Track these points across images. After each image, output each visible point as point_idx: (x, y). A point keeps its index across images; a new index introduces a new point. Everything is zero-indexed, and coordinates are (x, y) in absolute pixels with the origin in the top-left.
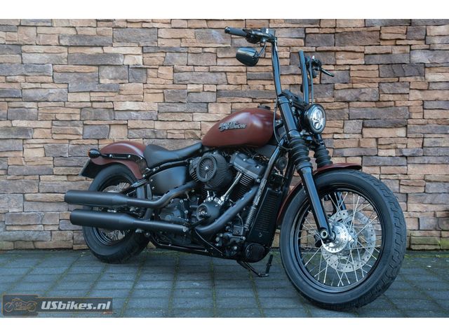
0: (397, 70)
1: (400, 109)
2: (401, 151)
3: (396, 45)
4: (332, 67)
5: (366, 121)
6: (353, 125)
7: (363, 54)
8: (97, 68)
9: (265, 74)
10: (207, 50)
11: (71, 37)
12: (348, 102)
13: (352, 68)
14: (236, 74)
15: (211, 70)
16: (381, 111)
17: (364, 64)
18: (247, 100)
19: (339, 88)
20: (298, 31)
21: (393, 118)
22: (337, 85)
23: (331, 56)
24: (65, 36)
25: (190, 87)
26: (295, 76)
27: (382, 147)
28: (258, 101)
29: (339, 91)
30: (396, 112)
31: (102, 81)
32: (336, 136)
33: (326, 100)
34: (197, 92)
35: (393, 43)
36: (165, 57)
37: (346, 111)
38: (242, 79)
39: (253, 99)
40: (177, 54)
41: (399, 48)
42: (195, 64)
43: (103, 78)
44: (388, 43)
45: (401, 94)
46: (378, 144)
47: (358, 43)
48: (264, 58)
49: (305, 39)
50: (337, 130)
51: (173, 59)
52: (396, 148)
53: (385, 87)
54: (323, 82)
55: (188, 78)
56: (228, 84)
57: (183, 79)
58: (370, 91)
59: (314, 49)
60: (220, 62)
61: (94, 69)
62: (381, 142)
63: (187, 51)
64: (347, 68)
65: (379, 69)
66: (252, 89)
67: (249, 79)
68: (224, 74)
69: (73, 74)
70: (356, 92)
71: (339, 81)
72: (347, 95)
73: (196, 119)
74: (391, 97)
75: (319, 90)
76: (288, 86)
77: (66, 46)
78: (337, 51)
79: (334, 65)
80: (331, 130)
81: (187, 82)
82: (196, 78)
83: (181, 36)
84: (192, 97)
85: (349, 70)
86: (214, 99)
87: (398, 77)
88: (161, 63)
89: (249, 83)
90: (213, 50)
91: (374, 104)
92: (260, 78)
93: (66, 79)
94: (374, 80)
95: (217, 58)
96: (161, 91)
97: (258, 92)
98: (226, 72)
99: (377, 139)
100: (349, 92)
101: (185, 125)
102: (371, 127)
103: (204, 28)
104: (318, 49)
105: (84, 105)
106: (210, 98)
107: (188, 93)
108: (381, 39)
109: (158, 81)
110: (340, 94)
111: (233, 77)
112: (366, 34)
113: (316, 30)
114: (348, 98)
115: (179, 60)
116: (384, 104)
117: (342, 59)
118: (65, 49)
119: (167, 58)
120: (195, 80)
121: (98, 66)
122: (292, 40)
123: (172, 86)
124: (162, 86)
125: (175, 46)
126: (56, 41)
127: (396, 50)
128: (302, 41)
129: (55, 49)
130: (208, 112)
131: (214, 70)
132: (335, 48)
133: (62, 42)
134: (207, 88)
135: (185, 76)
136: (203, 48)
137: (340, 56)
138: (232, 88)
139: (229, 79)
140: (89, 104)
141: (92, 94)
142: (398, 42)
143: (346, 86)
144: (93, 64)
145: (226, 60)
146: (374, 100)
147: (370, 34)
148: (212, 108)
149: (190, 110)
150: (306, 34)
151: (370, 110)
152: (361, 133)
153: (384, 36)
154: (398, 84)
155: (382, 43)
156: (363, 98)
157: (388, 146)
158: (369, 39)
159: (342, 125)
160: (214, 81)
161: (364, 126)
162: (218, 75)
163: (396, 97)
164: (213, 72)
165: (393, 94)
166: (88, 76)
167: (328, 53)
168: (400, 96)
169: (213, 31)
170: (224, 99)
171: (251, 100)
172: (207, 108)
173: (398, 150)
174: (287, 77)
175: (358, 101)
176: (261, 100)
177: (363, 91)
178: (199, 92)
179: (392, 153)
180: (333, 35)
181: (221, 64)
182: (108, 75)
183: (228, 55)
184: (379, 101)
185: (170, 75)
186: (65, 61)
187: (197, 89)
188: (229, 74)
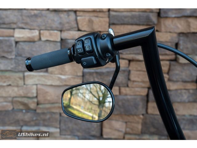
9: (140, 16)
14: (92, 14)
25: (19, 34)
34: (31, 41)
38: (101, 23)
55: (15, 20)
56: (79, 30)
67: (114, 24)
68: (72, 14)
73: (29, 82)
81: (14, 26)
82: (28, 20)
84: (23, 49)
92: (130, 21)
98: (75, 12)
101: (13, 92)
107: (17, 43)
111: (87, 18)
120: (26, 24)
130: (47, 71)
134: (46, 35)
135: (11, 16)
139: (80, 23)
149: (20, 68)
160: (56, 25)
162: (63, 15)
174: (176, 21)
176: (130, 57)
178: (34, 42)
187: (29, 38)
188: (81, 13)
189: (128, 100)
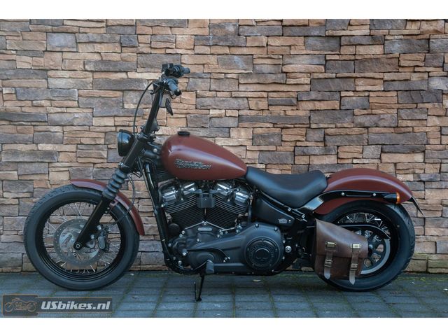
0: (415, 96)
1: (418, 134)
2: (419, 176)
3: (415, 72)
4: (351, 94)
5: (385, 146)
6: (372, 151)
7: (382, 81)
8: (121, 93)
9: (286, 100)
10: (229, 76)
11: (96, 62)
12: (367, 128)
13: (371, 94)
14: (258, 99)
15: (233, 96)
16: (399, 137)
17: (383, 91)
18: (269, 125)
19: (359, 113)
20: (319, 58)
21: (411, 144)
22: (356, 111)
23: (351, 82)
24: (90, 61)
25: (212, 112)
26: (315, 102)
27: (401, 172)
28: (278, 126)
29: (359, 117)
30: (415, 138)
31: (126, 106)
32: (355, 161)
33: (345, 125)
34: (219, 117)
35: (411, 70)
36: (187, 83)
37: (365, 136)
38: (263, 104)
39: (274, 124)
40: (200, 80)
41: (418, 75)
42: (217, 90)
43: (127, 103)
44: (406, 70)
45: (419, 120)
46: (396, 169)
47: (377, 70)
48: (285, 84)
49: (325, 66)
50: (356, 155)
51: (196, 85)
52: (414, 173)
53: (403, 113)
54: (343, 108)
55: (210, 104)
56: (250, 109)
57: (205, 104)
58: (388, 116)
59: (334, 75)
60: (242, 88)
61: (119, 94)
62: (399, 167)
63: (209, 76)
64: (367, 94)
65: (397, 96)
66: (274, 114)
67: (271, 105)
68: (245, 99)
69: (98, 99)
70: (375, 118)
71: (358, 108)
72: (366, 120)
74: (409, 123)
75: (339, 116)
76: (308, 112)
77: (91, 71)
78: (357, 78)
79: (354, 91)
80: (350, 155)
81: (210, 108)
82: (219, 104)
83: (204, 62)
84: (214, 122)
85: (368, 96)
86: (236, 124)
87: (417, 104)
88: (184, 89)
89: (271, 108)
90: (235, 76)
91: (392, 130)
92: (281, 103)
93: (90, 104)
94: (393, 106)
95: (239, 83)
96: (183, 116)
97: (279, 117)
98: (247, 98)
99: (395, 164)
100: (368, 117)
102: (390, 153)
103: (227, 54)
104: (338, 75)
105: (108, 129)
106: (232, 123)
107: (210, 118)
108: (400, 66)
109: (181, 106)
110: (359, 120)
111: (255, 102)
112: (386, 61)
113: (336, 57)
114: (367, 124)
115: (202, 85)
116: (403, 129)
117: (362, 86)
118: (90, 75)
119: (190, 84)
120: (217, 105)
121: (123, 91)
122: (313, 66)
123: (194, 111)
124: (185, 111)
125: (198, 72)
126: (82, 67)
127: (415, 77)
128: (323, 67)
129: (81, 74)
130: (230, 137)
131: (237, 95)
132: (355, 75)
133: (87, 67)
134: (229, 113)
135: (208, 101)
136: (225, 74)
137: (360, 82)
138: (253, 113)
139: (250, 105)
140: (114, 129)
141: (116, 119)
142: (417, 69)
143: (365, 112)
144: (118, 88)
145: (248, 86)
146: (393, 125)
147: (389, 61)
148: (234, 133)
149: (212, 135)
150: (326, 61)
151: (388, 136)
152: (380, 158)
153: (403, 63)
154: (416, 110)
155: (400, 70)
156: (381, 123)
157: (406, 171)
158: (388, 66)
159: (361, 150)
160: (236, 106)
161: (382, 152)
162: (240, 100)
163: (414, 123)
164: (235, 97)
165: (411, 120)
166: (113, 101)
167: (348, 80)
168: (418, 122)
169: (235, 57)
170: (246, 125)
171: (272, 125)
172: (229, 132)
173: (416, 175)
174: (307, 103)
175: (377, 127)
176: (282, 126)
177: (382, 116)
178: (221, 117)
179: (410, 177)
180: (353, 62)
181: (243, 90)
182: (132, 100)
183: (250, 81)
184: (397, 127)
185: (193, 101)
186: (89, 86)
187: (219, 114)
188: (251, 99)
189: (282, 154)
